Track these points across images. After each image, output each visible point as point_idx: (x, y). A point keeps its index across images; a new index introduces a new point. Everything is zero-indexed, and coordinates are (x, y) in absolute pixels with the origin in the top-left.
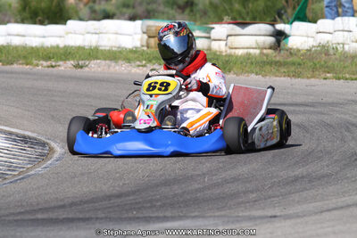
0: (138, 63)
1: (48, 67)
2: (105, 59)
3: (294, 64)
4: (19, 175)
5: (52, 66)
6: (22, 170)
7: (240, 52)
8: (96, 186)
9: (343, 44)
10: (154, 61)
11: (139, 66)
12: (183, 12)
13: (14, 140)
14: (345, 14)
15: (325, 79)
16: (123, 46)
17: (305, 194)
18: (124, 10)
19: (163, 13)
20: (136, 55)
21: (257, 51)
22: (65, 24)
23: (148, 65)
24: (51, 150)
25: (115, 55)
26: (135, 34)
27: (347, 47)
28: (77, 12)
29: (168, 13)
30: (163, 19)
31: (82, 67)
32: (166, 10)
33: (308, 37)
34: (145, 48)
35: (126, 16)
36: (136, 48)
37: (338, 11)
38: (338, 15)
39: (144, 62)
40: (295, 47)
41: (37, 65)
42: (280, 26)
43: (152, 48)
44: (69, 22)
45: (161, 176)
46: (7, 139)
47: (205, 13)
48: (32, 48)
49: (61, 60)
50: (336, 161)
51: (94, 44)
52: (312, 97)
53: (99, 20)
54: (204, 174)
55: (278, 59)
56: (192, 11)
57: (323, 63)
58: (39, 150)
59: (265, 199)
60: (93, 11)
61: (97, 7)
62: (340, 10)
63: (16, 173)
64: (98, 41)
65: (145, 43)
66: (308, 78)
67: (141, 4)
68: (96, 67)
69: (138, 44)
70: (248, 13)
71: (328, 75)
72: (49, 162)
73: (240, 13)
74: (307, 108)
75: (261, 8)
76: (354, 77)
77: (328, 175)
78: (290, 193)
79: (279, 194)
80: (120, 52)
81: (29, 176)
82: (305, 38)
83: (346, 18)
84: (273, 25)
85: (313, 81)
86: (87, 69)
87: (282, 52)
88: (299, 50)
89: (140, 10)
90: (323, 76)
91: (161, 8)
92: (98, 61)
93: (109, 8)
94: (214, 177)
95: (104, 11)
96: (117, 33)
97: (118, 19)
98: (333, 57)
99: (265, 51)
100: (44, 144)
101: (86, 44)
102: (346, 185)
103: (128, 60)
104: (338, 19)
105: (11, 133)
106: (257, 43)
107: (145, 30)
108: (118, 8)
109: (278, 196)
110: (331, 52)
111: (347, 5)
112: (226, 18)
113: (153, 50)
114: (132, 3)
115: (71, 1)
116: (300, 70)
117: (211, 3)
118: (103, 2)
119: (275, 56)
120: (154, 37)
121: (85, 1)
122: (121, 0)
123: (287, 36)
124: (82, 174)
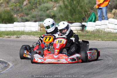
0: (37, 36)
1: (8, 38)
2: (26, 35)
3: (88, 36)
5: (9, 37)
9: (104, 29)
11: (38, 37)
14: (105, 19)
15: (98, 40)
16: (32, 30)
18: (33, 19)
20: (36, 33)
21: (76, 32)
22: (13, 23)
24: (9, 65)
25: (30, 34)
26: (36, 26)
27: (105, 30)
28: (17, 19)
31: (19, 38)
33: (93, 27)
34: (39, 31)
35: (33, 21)
36: (37, 31)
37: (102, 18)
38: (102, 19)
40: (88, 30)
41: (4, 37)
42: (83, 23)
43: (42, 31)
44: (15, 23)
45: (45, 73)
47: (59, 19)
48: (2, 31)
49: (12, 35)
50: (102, 67)
51: (23, 30)
52: (94, 46)
53: (24, 22)
54: (59, 72)
55: (83, 34)
56: (55, 19)
57: (97, 35)
58: (5, 65)
60: (22, 19)
61: (24, 18)
62: (103, 18)
64: (24, 29)
65: (39, 29)
66: (93, 40)
67: (38, 17)
68: (23, 37)
69: (37, 30)
70: (73, 19)
71: (99, 39)
72: (8, 69)
73: (70, 19)
75: (77, 18)
76: (108, 40)
77: (99, 72)
80: (31, 32)
81: (1, 73)
82: (92, 27)
83: (105, 21)
84: (81, 23)
85: (94, 41)
86: (20, 38)
87: (84, 32)
88: (90, 31)
89: (38, 19)
90: (98, 39)
91: (45, 18)
92: (24, 35)
93: (28, 18)
94: (62, 73)
95: (26, 19)
96: (30, 26)
97: (31, 21)
98: (101, 33)
99: (79, 32)
100: (6, 63)
101: (20, 30)
102: (105, 75)
103: (34, 35)
104: (102, 21)
106: (76, 28)
107: (39, 25)
108: (30, 18)
110: (100, 31)
111: (105, 16)
112: (66, 21)
113: (42, 32)
114: (35, 16)
115: (15, 16)
116: (90, 38)
117: (61, 16)
118: (26, 16)
119: (82, 33)
120: (42, 27)
121: (20, 16)
122: (31, 15)
123: (86, 27)
124: (19, 73)
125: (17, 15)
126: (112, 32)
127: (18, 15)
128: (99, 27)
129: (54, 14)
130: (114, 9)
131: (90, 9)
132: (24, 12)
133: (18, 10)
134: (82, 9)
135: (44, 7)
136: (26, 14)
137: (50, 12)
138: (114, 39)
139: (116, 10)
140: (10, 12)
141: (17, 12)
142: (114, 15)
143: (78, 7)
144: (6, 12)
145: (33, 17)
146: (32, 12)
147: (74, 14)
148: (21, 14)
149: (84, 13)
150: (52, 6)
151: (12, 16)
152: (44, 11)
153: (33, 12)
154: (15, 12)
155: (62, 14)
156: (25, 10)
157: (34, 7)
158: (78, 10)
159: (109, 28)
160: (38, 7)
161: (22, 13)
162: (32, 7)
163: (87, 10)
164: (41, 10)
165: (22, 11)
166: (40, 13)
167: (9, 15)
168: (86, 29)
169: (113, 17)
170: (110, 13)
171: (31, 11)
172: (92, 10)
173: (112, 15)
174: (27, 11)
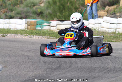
2: (13, 33)
8: (15, 80)
9: (98, 28)
10: (31, 34)
11: (26, 36)
12: (39, 16)
18: (18, 15)
19: (32, 16)
20: (24, 32)
23: (29, 35)
25: (16, 32)
26: (23, 24)
27: (99, 29)
29: (33, 17)
30: (32, 19)
31: (5, 36)
34: (27, 29)
35: (18, 17)
36: (24, 29)
39: (27, 34)
45: (39, 76)
47: (47, 16)
51: (8, 27)
53: (9, 19)
56: (42, 16)
60: (6, 16)
61: (8, 14)
65: (26, 28)
68: (10, 36)
70: (62, 16)
73: (60, 17)
75: (67, 15)
77: (99, 77)
83: (99, 19)
86: (6, 37)
89: (23, 15)
91: (31, 15)
92: (11, 34)
93: (12, 14)
95: (10, 16)
96: (16, 24)
97: (16, 18)
101: (4, 28)
102: (106, 80)
103: (22, 34)
107: (26, 23)
108: (15, 15)
112: (55, 19)
113: (30, 30)
114: (20, 13)
117: (49, 13)
118: (10, 12)
120: (29, 25)
121: (3, 12)
122: (16, 12)
124: (10, 76)
126: (107, 32)
128: (93, 26)
129: (41, 10)
130: (107, 6)
131: (81, 5)
132: (8, 8)
133: (2, 5)
134: (72, 5)
135: (30, 2)
136: (10, 9)
137: (36, 9)
138: (110, 39)
139: (109, 7)
142: (108, 13)
143: (67, 3)
145: (18, 14)
147: (63, 11)
148: (4, 9)
149: (74, 9)
150: (39, 2)
152: (30, 7)
153: (18, 7)
155: (50, 11)
156: (9, 6)
157: (19, 3)
158: (68, 7)
159: (103, 27)
160: (23, 2)
161: (6, 9)
162: (17, 2)
163: (78, 6)
164: (27, 6)
165: (6, 7)
166: (25, 9)
169: (106, 15)
170: (103, 10)
171: (16, 6)
172: (83, 6)
173: (105, 12)
174: (11, 7)
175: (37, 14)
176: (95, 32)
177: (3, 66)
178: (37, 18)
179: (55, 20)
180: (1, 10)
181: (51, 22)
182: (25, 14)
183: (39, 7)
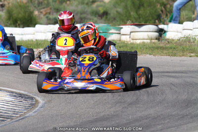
3: (171, 48)
4: (20, 116)
6: (21, 114)
7: (138, 42)
12: (102, 18)
13: (15, 96)
15: (191, 56)
17: (190, 125)
21: (149, 41)
22: (34, 27)
24: (37, 101)
32: (92, 17)
33: (178, 32)
40: (170, 38)
42: (161, 26)
44: (37, 26)
45: (103, 116)
46: (11, 95)
47: (115, 19)
49: (35, 48)
55: (161, 45)
56: (107, 18)
57: (188, 47)
58: (30, 102)
59: (167, 129)
60: (48, 19)
61: (51, 17)
63: (18, 115)
66: (180, 56)
71: (192, 54)
72: (37, 109)
74: (183, 74)
78: (181, 125)
79: (174, 125)
81: (26, 117)
84: (157, 25)
85: (183, 58)
87: (163, 41)
88: (173, 40)
90: (188, 55)
91: (89, 16)
94: (135, 116)
95: (55, 19)
99: (153, 41)
100: (32, 98)
104: (195, 21)
105: (12, 92)
106: (148, 35)
109: (174, 127)
110: (192, 40)
112: (129, 22)
115: (36, 13)
116: (175, 52)
118: (55, 14)
119: (159, 44)
121: (44, 13)
123: (165, 32)
124: (57, 115)
125: (38, 12)
127: (41, 12)
128: (190, 32)
129: (105, 9)
132: (52, 7)
133: (42, 3)
136: (54, 9)
137: (98, 6)
140: (28, 6)
141: (39, 6)
144: (20, 6)
146: (66, 6)
148: (45, 9)
151: (32, 13)
152: (87, 4)
153: (68, 5)
154: (35, 7)
155: (120, 10)
156: (54, 3)
161: (48, 8)
163: (164, 1)
164: (83, 3)
165: (48, 4)
166: (80, 8)
167: (25, 12)
168: (166, 36)
171: (64, 4)
174: (56, 5)
175: (99, 16)
176: (194, 42)
177: (46, 100)
178: (99, 21)
179: (129, 25)
180: (42, 10)
181: (122, 28)
182: (79, 15)
183: (102, 3)
